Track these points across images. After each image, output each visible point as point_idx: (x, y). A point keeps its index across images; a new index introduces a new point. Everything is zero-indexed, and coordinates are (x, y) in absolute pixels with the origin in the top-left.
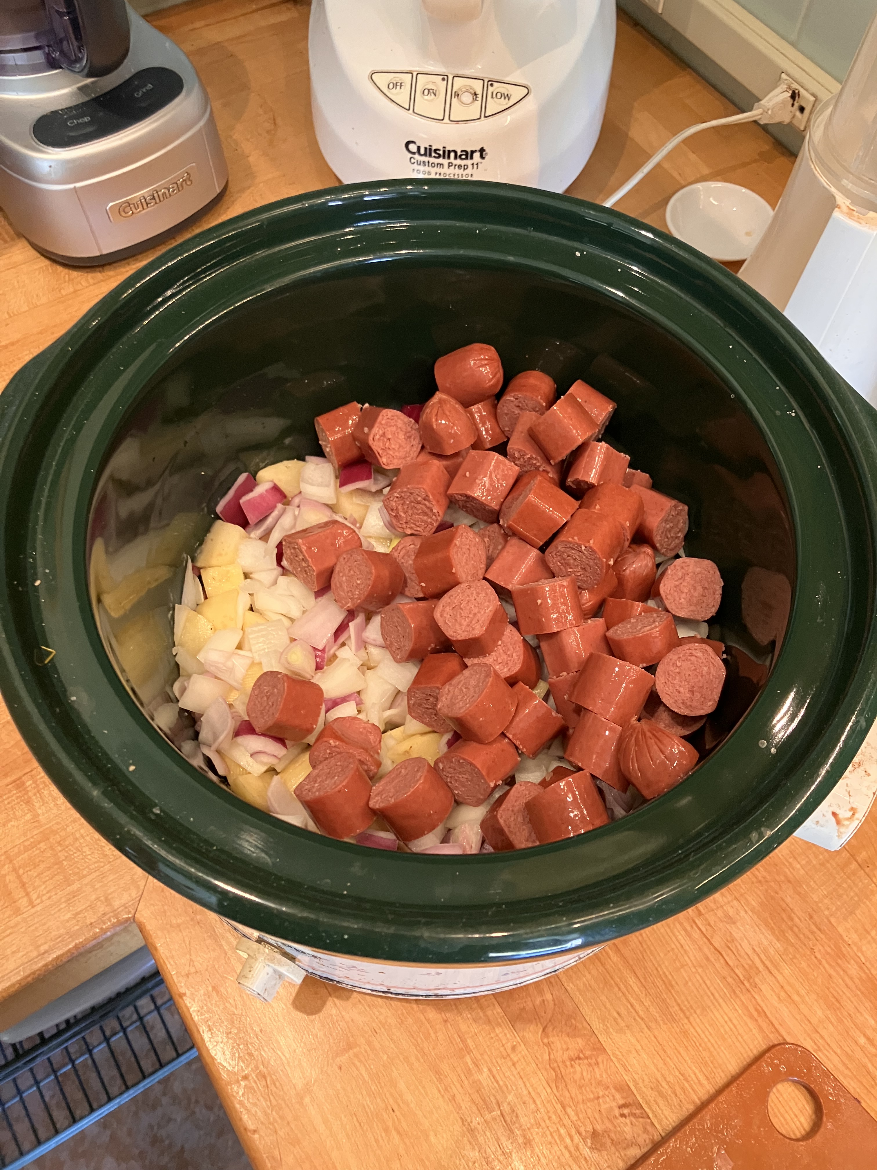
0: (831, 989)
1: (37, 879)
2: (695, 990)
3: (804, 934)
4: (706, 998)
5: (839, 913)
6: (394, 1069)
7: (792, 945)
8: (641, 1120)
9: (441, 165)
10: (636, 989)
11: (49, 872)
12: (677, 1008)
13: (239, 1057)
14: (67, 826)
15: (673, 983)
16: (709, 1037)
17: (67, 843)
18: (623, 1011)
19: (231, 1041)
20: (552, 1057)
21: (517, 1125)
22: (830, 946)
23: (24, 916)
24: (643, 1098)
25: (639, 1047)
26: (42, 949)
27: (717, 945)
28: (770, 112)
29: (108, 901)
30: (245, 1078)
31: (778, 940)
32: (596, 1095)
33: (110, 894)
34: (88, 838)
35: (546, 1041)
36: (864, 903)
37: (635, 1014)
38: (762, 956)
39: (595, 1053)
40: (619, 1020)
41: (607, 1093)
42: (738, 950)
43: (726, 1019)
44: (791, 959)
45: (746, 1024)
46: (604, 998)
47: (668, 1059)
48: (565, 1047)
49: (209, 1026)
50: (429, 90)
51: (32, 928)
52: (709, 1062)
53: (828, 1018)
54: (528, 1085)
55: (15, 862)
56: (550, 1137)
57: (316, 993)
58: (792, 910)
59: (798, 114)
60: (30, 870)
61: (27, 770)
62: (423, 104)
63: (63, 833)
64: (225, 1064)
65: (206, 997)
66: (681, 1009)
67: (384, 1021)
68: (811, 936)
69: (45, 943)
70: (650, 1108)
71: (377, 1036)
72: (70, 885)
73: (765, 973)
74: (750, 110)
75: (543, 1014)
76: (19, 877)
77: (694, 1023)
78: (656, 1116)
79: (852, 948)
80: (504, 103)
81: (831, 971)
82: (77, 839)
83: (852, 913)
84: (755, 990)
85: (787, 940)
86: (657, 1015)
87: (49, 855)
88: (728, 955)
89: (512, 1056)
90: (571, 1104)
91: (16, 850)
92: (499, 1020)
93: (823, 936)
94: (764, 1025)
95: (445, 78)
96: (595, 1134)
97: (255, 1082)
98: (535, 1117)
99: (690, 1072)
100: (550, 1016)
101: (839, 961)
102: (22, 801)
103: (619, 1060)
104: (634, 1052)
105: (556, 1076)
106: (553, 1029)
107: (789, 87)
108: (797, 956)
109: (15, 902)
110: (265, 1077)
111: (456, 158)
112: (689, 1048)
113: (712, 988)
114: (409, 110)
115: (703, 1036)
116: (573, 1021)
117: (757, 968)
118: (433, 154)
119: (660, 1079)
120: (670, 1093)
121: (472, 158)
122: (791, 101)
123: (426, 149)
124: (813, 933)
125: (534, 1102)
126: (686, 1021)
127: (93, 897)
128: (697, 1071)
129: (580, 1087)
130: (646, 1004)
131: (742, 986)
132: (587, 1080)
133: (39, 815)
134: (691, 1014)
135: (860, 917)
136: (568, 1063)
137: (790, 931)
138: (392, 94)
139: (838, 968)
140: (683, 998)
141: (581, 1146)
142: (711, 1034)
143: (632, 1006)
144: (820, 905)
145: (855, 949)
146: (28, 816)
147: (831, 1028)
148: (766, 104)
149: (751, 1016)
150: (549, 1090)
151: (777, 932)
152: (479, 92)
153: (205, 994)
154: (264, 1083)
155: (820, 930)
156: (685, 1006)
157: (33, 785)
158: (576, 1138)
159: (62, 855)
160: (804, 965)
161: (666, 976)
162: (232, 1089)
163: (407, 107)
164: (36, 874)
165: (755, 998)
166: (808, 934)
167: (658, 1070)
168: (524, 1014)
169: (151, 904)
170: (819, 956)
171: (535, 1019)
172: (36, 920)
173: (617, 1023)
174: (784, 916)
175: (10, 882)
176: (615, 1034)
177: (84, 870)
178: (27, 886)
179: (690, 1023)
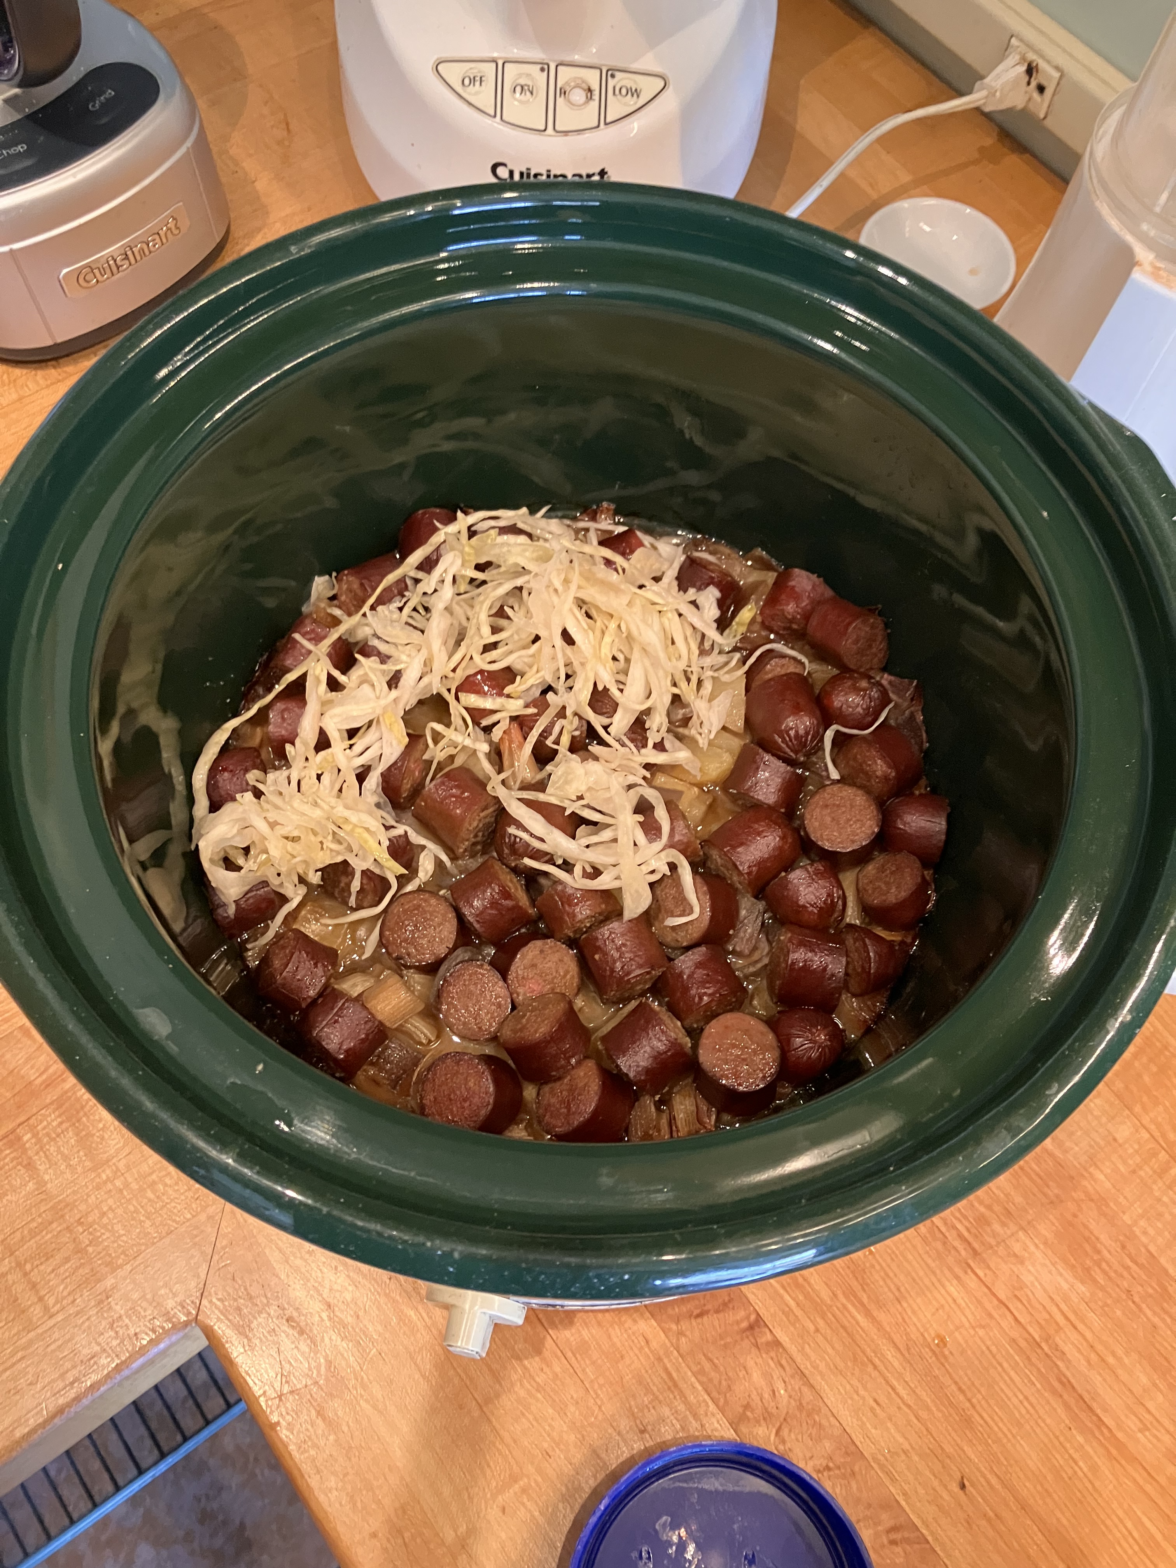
0: (1157, 1345)
1: (53, 1275)
2: (976, 1362)
4: (992, 1371)
5: (1161, 1239)
7: (1102, 1288)
8: (916, 1546)
10: (896, 1364)
11: (69, 1265)
12: (954, 1387)
13: (364, 1509)
14: (88, 1195)
15: (947, 1353)
16: (1001, 1425)
17: (90, 1219)
18: (882, 1399)
19: (349, 1486)
22: (1151, 1286)
23: (39, 1331)
24: (919, 1517)
26: (70, 1377)
27: (1002, 1297)
28: (998, 94)
29: (156, 1300)
30: (375, 1538)
31: (1083, 1282)
33: (158, 1290)
34: (120, 1211)
37: (899, 1401)
38: (1063, 1307)
39: (849, 1459)
40: (878, 1410)
41: (870, 1515)
42: (1029, 1301)
43: (1021, 1397)
44: (1102, 1307)
45: (1048, 1402)
46: (855, 1382)
47: (948, 1461)
48: (808, 1455)
49: (316, 1467)
51: (53, 1347)
52: (1002, 1459)
53: (1155, 1385)
55: (17, 1253)
58: (1097, 1239)
59: (1036, 95)
60: (41, 1264)
61: (22, 1118)
62: (515, 107)
63: (83, 1207)
64: (342, 1517)
65: (309, 1427)
66: (960, 1389)
67: (557, 1439)
69: (74, 1367)
70: (928, 1529)
71: (550, 1460)
72: (99, 1281)
73: (1069, 1330)
74: (970, 92)
75: (774, 1411)
76: (26, 1274)
77: (979, 1408)
78: (937, 1539)
80: (632, 103)
81: (1156, 1320)
84: (1057, 1353)
85: (1095, 1281)
86: (929, 1400)
87: (65, 1239)
88: (1017, 1308)
91: (18, 1235)
93: (1141, 1273)
94: (1072, 1402)
95: (544, 68)
97: (388, 1540)
100: (785, 1412)
101: (1165, 1305)
102: (20, 1164)
103: (882, 1467)
104: (901, 1453)
106: (790, 1431)
107: (1023, 59)
108: (1109, 1301)
109: (23, 1312)
110: (401, 1534)
112: (975, 1442)
113: (998, 1357)
114: (495, 116)
115: (991, 1423)
116: (817, 1418)
117: (1057, 1324)
119: (938, 1488)
122: (1027, 78)
123: (522, 173)
124: (1128, 1268)
126: (968, 1405)
127: (135, 1296)
128: (987, 1473)
130: (913, 1386)
131: (1039, 1351)
134: (974, 1395)
137: (1096, 1269)
138: (470, 94)
140: (961, 1373)
142: (1002, 1420)
144: (1135, 1229)
146: (31, 1186)
147: (1160, 1398)
148: (993, 84)
149: (1054, 1392)
151: (1079, 1271)
152: (595, 87)
153: (306, 1423)
154: (400, 1541)
155: (1136, 1263)
156: (965, 1384)
159: (85, 1239)
160: (1119, 1313)
163: (493, 113)
164: (49, 1269)
165: (1056, 1365)
166: (1121, 1270)
167: (934, 1475)
168: (749, 1414)
169: (219, 1300)
170: (1137, 1299)
171: (764, 1419)
172: (56, 1336)
173: (875, 1415)
174: (1087, 1247)
175: (14, 1283)
176: (873, 1431)
177: (118, 1257)
178: (38, 1287)
179: (974, 1407)
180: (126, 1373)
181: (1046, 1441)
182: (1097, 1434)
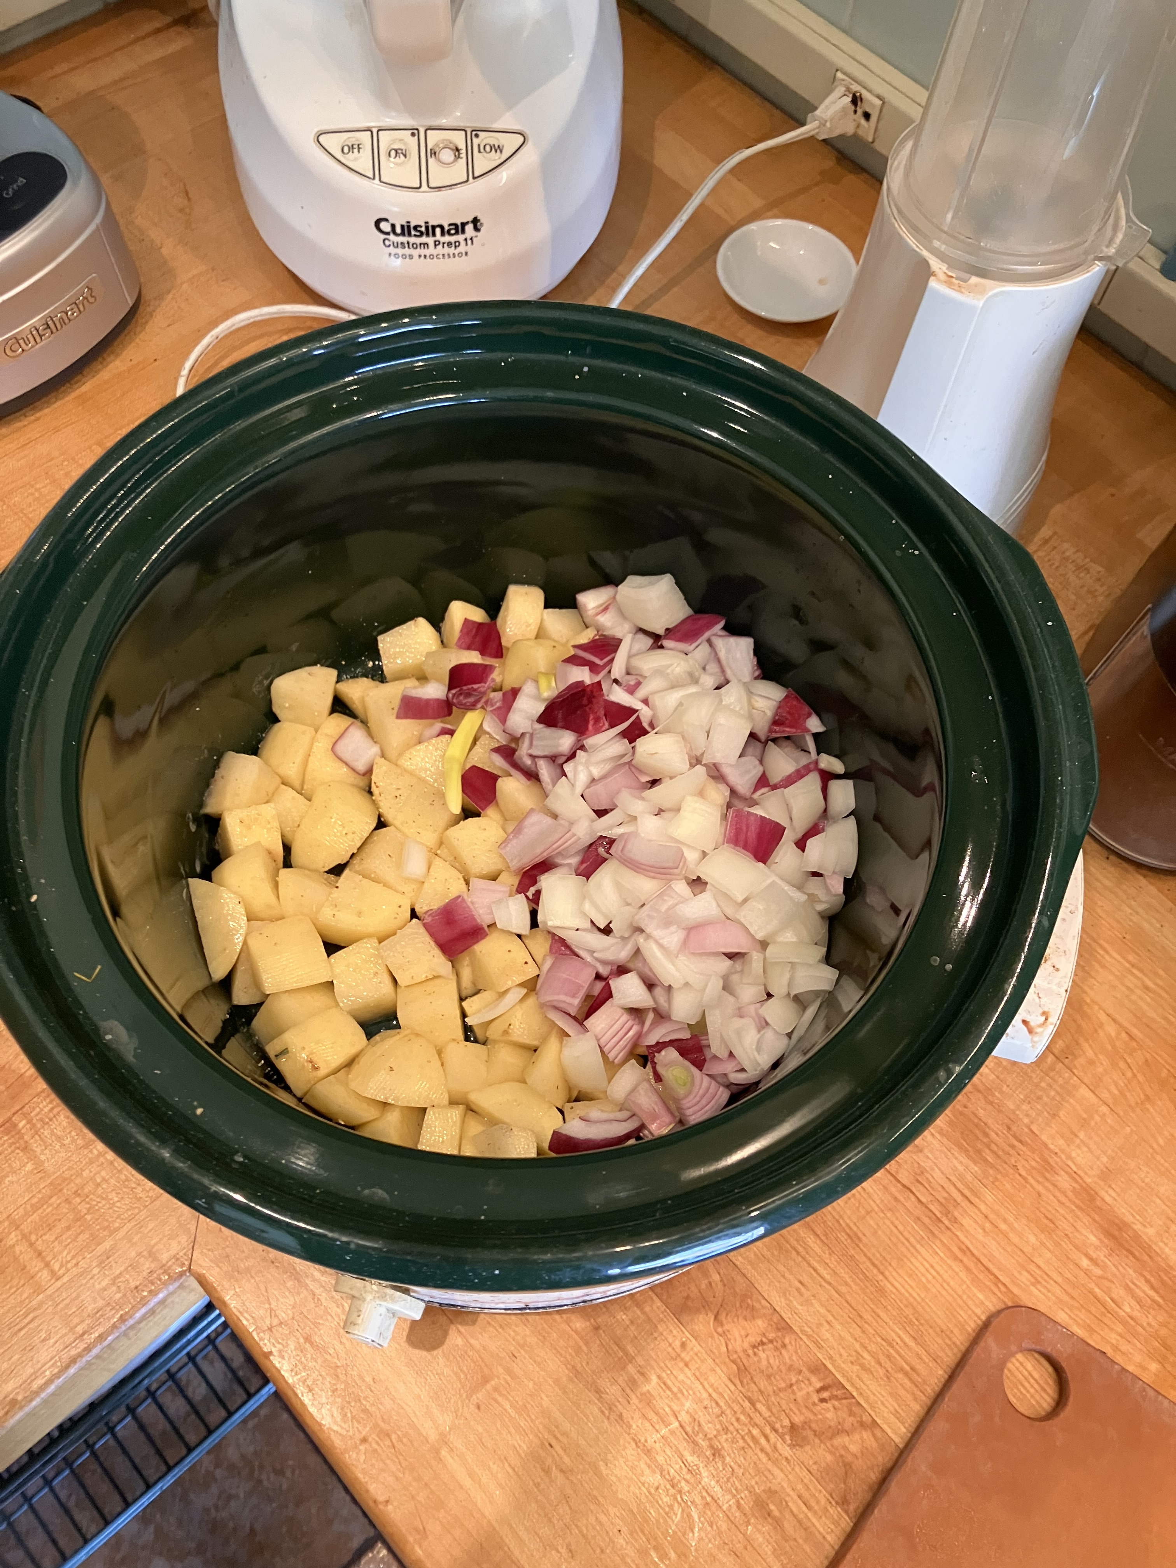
0: (1042, 1210)
1: (56, 1243)
2: (886, 1239)
3: (1003, 1151)
4: (900, 1246)
5: (1041, 1119)
6: (544, 1396)
7: (992, 1166)
8: (844, 1401)
9: (426, 245)
10: (817, 1249)
11: (70, 1233)
12: (868, 1264)
13: (353, 1418)
14: (82, 1170)
15: (860, 1235)
16: (910, 1290)
17: (86, 1191)
18: (806, 1279)
19: (339, 1400)
20: (730, 1347)
21: (701, 1435)
22: (1034, 1160)
23: (48, 1292)
24: (844, 1375)
25: (830, 1318)
26: (80, 1329)
27: (905, 1181)
28: (828, 124)
29: (152, 1255)
30: (364, 1440)
31: (975, 1163)
32: (788, 1382)
33: (153, 1246)
34: (112, 1181)
35: (720, 1330)
36: (1067, 1102)
37: (821, 1280)
38: (959, 1185)
39: (780, 1334)
40: (803, 1290)
41: (800, 1378)
42: (931, 1183)
43: (927, 1266)
44: (993, 1183)
45: (950, 1267)
46: (781, 1267)
47: (866, 1326)
48: (743, 1333)
49: (308, 1386)
50: (396, 151)
51: (61, 1306)
52: (914, 1320)
53: (1043, 1244)
54: (707, 1386)
55: (22, 1227)
56: (741, 1441)
57: (434, 1323)
58: (986, 1124)
59: (863, 121)
60: (45, 1234)
61: (17, 1108)
62: (391, 169)
63: (78, 1181)
64: (335, 1428)
65: (299, 1353)
66: (873, 1264)
67: (521, 1342)
68: (1012, 1152)
69: (83, 1321)
70: (853, 1385)
71: (518, 1360)
72: (99, 1244)
73: (965, 1204)
74: (802, 124)
75: (711, 1299)
76: (31, 1245)
77: (891, 1279)
78: (861, 1394)
79: (1060, 1157)
80: (495, 158)
81: (1040, 1188)
82: (98, 1185)
83: (1054, 1115)
84: (955, 1225)
85: (986, 1160)
86: (847, 1276)
87: (65, 1210)
88: (919, 1191)
89: (683, 1355)
90: (761, 1398)
91: (22, 1211)
92: (661, 1316)
93: (1024, 1149)
94: (971, 1265)
95: (415, 132)
96: (793, 1427)
97: (377, 1443)
98: (720, 1421)
99: (893, 1334)
100: (720, 1299)
101: (1047, 1174)
102: (18, 1148)
103: (808, 1336)
104: (825, 1324)
105: (738, 1369)
106: (727, 1315)
107: (848, 90)
108: (999, 1177)
109: (33, 1277)
110: (388, 1435)
111: (443, 234)
112: (889, 1307)
113: (906, 1234)
114: (374, 178)
115: (903, 1291)
116: (749, 1301)
117: (955, 1201)
118: (413, 232)
119: (859, 1350)
120: (873, 1363)
121: (463, 232)
122: (853, 108)
123: (402, 227)
124: (1013, 1147)
125: (717, 1403)
126: (881, 1277)
127: (133, 1254)
128: (901, 1333)
129: (769, 1377)
130: (832, 1266)
131: (940, 1225)
132: (775, 1368)
133: (43, 1162)
134: (886, 1268)
135: (1063, 1118)
136: (750, 1352)
137: (987, 1151)
138: (349, 160)
139: (1047, 1184)
140: (873, 1250)
141: (779, 1446)
142: (911, 1287)
143: (815, 1270)
144: (1017, 1112)
145: (1063, 1157)
146: (29, 1167)
147: (1049, 1255)
148: (824, 116)
149: (956, 1258)
150: (733, 1388)
151: (971, 1153)
152: (462, 146)
153: (296, 1349)
154: (388, 1443)
155: (1021, 1142)
156: (877, 1259)
157: (28, 1126)
158: (772, 1436)
159: (83, 1208)
160: (1008, 1186)
161: (851, 1229)
162: (350, 1457)
163: (371, 176)
164: (53, 1238)
165: (956, 1236)
166: (1008, 1149)
167: (856, 1339)
168: (690, 1303)
169: (209, 1250)
170: (1023, 1173)
171: (703, 1307)
172: (64, 1295)
173: (801, 1294)
174: (977, 1132)
175: (21, 1253)
176: (800, 1307)
177: (114, 1221)
178: (44, 1254)
179: (886, 1278)
180: (131, 1322)
181: (951, 1300)
182: (995, 1290)
